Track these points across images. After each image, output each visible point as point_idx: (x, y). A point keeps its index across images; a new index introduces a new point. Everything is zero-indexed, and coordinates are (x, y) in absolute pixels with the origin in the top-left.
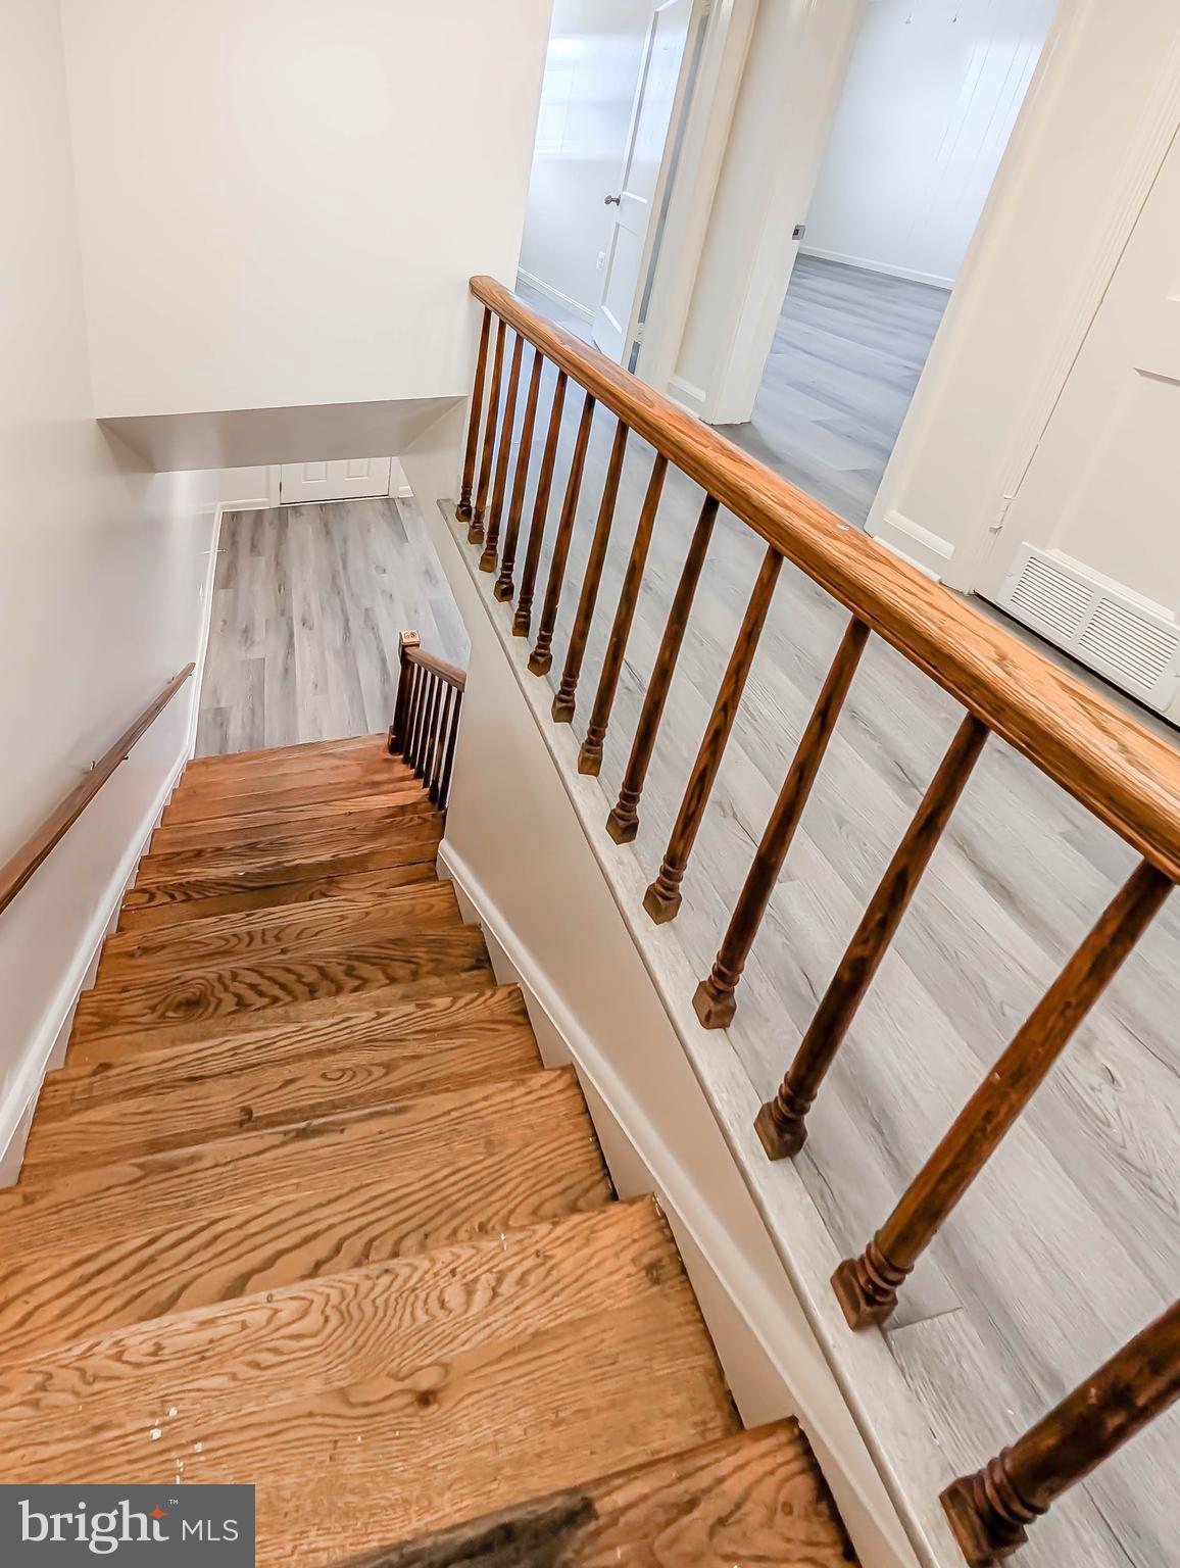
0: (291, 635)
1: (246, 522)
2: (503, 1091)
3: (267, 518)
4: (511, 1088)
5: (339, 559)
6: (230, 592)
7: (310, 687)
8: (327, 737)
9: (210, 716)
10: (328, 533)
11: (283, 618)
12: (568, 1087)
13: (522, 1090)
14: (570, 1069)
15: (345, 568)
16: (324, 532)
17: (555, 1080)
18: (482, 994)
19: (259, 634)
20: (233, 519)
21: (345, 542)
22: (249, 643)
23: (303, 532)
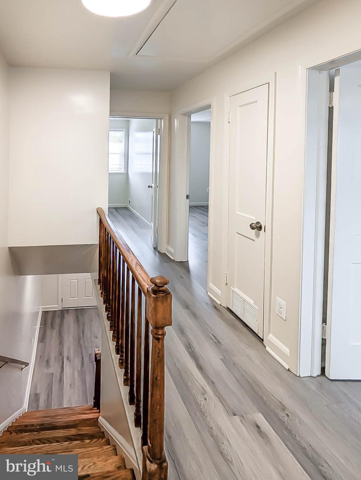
0: (63, 363)
1: (50, 315)
2: (97, 449)
3: (58, 313)
4: (98, 449)
5: (81, 333)
6: (43, 344)
7: (69, 386)
8: (73, 406)
9: (33, 396)
10: (78, 321)
11: (61, 356)
12: (113, 449)
13: (101, 449)
14: (114, 446)
15: (83, 336)
16: (76, 321)
17: (110, 448)
18: (99, 440)
19: (52, 362)
20: (45, 313)
21: (84, 325)
22: (48, 366)
23: (70, 319)
